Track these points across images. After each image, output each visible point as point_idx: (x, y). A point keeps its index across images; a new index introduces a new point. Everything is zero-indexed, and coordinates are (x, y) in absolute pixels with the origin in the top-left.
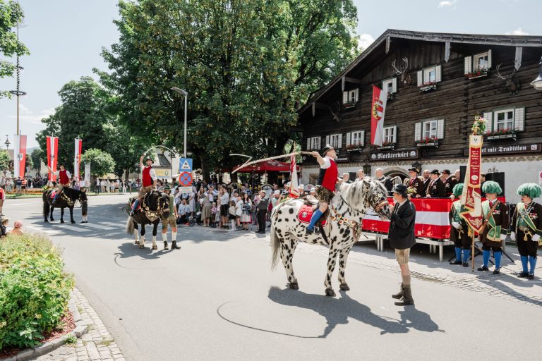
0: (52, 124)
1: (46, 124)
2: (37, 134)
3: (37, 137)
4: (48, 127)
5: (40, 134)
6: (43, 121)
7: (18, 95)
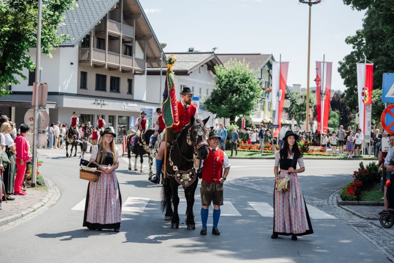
0: (360, 44)
1: (352, 45)
2: (340, 63)
3: (339, 66)
4: (356, 50)
5: (344, 61)
6: (349, 41)
7: (310, 4)
